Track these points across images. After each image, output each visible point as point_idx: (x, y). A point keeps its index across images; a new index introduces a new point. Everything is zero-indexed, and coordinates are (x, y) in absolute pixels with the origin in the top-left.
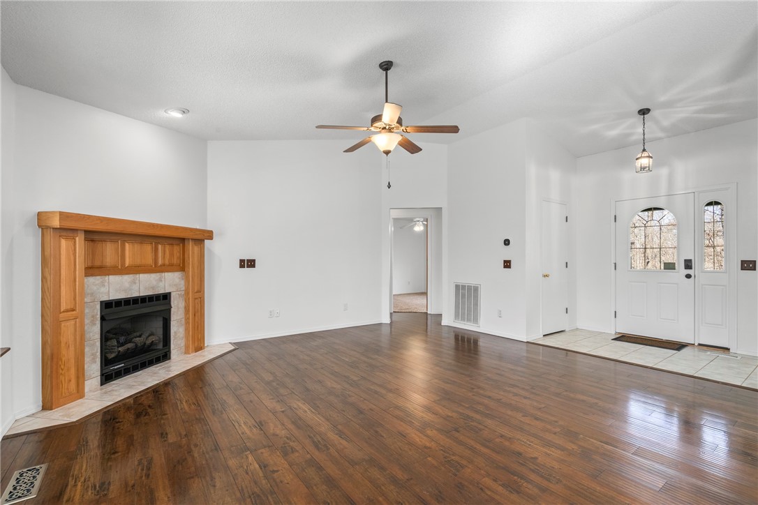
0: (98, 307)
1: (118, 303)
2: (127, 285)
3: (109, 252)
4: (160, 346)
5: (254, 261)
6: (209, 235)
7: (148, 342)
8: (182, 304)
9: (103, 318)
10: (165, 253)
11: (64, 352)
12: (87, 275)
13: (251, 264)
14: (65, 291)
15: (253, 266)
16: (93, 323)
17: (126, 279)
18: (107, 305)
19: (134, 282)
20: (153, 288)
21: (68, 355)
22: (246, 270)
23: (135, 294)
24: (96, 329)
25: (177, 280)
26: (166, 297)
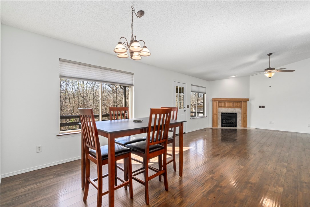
0: (221, 113)
1: (225, 113)
2: (226, 110)
3: (223, 104)
4: (235, 124)
5: (264, 106)
6: (248, 100)
7: (232, 122)
8: (240, 116)
9: (222, 116)
10: (235, 104)
11: (215, 119)
12: (218, 108)
13: (263, 107)
14: (215, 110)
15: (264, 108)
16: (220, 116)
17: (226, 109)
18: (222, 113)
19: (228, 110)
20: (232, 111)
21: (215, 120)
22: (261, 109)
23: (228, 112)
24: (220, 117)
25: (239, 110)
26: (236, 114)
